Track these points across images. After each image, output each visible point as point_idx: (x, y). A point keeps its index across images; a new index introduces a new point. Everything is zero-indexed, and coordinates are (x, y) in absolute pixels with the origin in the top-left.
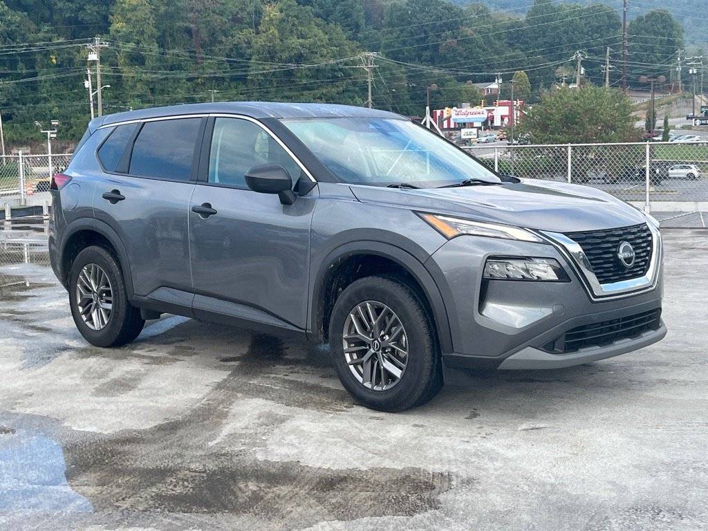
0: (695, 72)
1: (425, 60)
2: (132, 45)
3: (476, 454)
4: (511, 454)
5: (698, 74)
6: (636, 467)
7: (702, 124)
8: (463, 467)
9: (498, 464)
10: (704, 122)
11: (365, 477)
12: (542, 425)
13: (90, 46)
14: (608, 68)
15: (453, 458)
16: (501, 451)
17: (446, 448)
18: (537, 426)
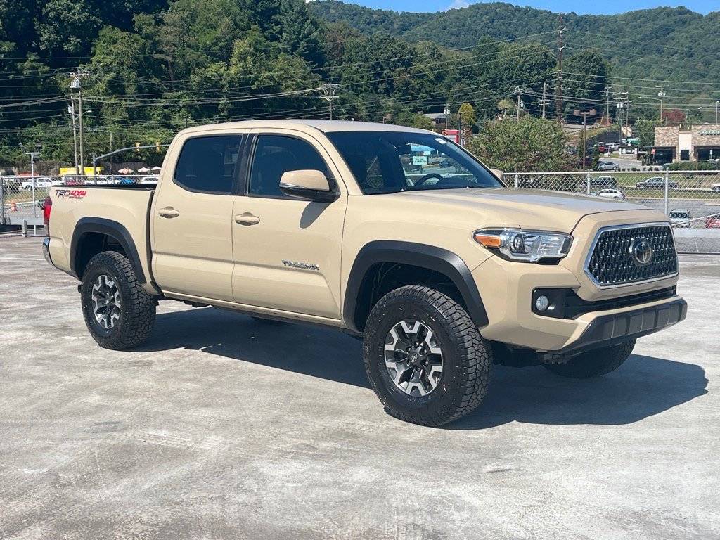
0: (622, 106)
1: (381, 92)
2: (113, 75)
3: (441, 502)
4: (477, 502)
5: (624, 108)
6: (606, 517)
7: (628, 153)
8: (429, 518)
9: (465, 514)
10: (629, 151)
11: (326, 531)
12: (507, 467)
13: (73, 75)
14: (544, 102)
15: (418, 507)
16: (468, 499)
17: (410, 494)
18: (502, 468)
